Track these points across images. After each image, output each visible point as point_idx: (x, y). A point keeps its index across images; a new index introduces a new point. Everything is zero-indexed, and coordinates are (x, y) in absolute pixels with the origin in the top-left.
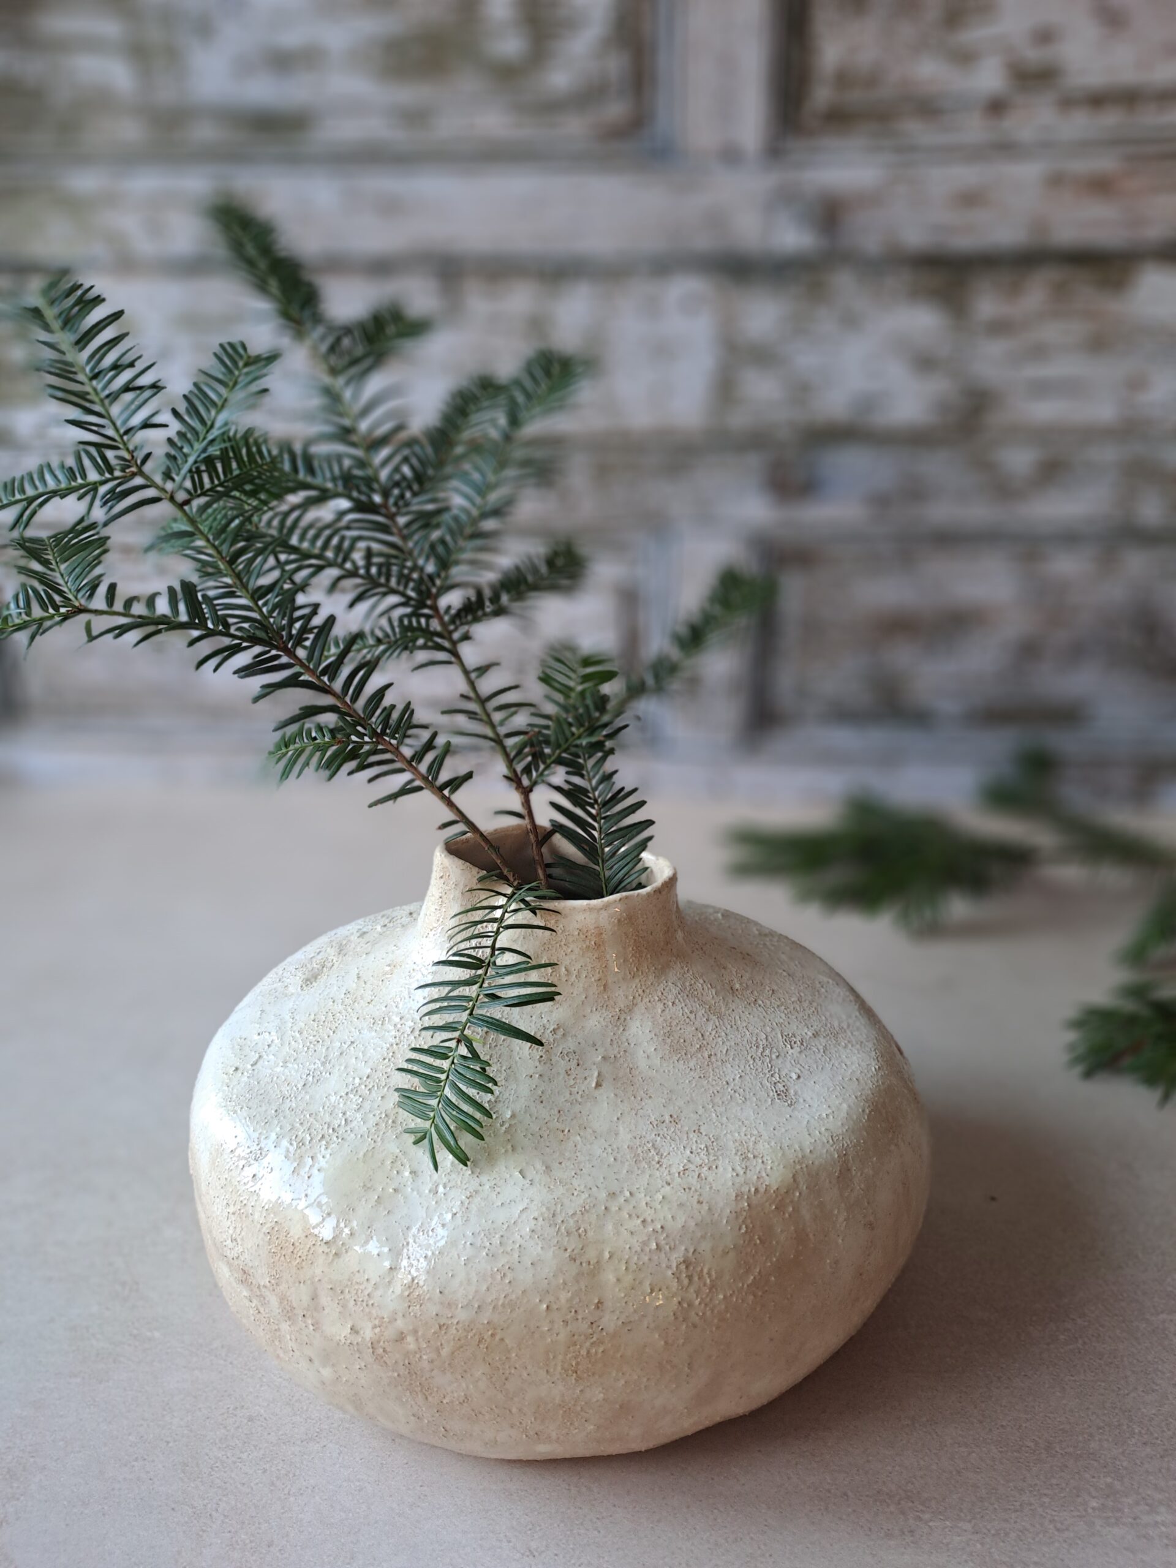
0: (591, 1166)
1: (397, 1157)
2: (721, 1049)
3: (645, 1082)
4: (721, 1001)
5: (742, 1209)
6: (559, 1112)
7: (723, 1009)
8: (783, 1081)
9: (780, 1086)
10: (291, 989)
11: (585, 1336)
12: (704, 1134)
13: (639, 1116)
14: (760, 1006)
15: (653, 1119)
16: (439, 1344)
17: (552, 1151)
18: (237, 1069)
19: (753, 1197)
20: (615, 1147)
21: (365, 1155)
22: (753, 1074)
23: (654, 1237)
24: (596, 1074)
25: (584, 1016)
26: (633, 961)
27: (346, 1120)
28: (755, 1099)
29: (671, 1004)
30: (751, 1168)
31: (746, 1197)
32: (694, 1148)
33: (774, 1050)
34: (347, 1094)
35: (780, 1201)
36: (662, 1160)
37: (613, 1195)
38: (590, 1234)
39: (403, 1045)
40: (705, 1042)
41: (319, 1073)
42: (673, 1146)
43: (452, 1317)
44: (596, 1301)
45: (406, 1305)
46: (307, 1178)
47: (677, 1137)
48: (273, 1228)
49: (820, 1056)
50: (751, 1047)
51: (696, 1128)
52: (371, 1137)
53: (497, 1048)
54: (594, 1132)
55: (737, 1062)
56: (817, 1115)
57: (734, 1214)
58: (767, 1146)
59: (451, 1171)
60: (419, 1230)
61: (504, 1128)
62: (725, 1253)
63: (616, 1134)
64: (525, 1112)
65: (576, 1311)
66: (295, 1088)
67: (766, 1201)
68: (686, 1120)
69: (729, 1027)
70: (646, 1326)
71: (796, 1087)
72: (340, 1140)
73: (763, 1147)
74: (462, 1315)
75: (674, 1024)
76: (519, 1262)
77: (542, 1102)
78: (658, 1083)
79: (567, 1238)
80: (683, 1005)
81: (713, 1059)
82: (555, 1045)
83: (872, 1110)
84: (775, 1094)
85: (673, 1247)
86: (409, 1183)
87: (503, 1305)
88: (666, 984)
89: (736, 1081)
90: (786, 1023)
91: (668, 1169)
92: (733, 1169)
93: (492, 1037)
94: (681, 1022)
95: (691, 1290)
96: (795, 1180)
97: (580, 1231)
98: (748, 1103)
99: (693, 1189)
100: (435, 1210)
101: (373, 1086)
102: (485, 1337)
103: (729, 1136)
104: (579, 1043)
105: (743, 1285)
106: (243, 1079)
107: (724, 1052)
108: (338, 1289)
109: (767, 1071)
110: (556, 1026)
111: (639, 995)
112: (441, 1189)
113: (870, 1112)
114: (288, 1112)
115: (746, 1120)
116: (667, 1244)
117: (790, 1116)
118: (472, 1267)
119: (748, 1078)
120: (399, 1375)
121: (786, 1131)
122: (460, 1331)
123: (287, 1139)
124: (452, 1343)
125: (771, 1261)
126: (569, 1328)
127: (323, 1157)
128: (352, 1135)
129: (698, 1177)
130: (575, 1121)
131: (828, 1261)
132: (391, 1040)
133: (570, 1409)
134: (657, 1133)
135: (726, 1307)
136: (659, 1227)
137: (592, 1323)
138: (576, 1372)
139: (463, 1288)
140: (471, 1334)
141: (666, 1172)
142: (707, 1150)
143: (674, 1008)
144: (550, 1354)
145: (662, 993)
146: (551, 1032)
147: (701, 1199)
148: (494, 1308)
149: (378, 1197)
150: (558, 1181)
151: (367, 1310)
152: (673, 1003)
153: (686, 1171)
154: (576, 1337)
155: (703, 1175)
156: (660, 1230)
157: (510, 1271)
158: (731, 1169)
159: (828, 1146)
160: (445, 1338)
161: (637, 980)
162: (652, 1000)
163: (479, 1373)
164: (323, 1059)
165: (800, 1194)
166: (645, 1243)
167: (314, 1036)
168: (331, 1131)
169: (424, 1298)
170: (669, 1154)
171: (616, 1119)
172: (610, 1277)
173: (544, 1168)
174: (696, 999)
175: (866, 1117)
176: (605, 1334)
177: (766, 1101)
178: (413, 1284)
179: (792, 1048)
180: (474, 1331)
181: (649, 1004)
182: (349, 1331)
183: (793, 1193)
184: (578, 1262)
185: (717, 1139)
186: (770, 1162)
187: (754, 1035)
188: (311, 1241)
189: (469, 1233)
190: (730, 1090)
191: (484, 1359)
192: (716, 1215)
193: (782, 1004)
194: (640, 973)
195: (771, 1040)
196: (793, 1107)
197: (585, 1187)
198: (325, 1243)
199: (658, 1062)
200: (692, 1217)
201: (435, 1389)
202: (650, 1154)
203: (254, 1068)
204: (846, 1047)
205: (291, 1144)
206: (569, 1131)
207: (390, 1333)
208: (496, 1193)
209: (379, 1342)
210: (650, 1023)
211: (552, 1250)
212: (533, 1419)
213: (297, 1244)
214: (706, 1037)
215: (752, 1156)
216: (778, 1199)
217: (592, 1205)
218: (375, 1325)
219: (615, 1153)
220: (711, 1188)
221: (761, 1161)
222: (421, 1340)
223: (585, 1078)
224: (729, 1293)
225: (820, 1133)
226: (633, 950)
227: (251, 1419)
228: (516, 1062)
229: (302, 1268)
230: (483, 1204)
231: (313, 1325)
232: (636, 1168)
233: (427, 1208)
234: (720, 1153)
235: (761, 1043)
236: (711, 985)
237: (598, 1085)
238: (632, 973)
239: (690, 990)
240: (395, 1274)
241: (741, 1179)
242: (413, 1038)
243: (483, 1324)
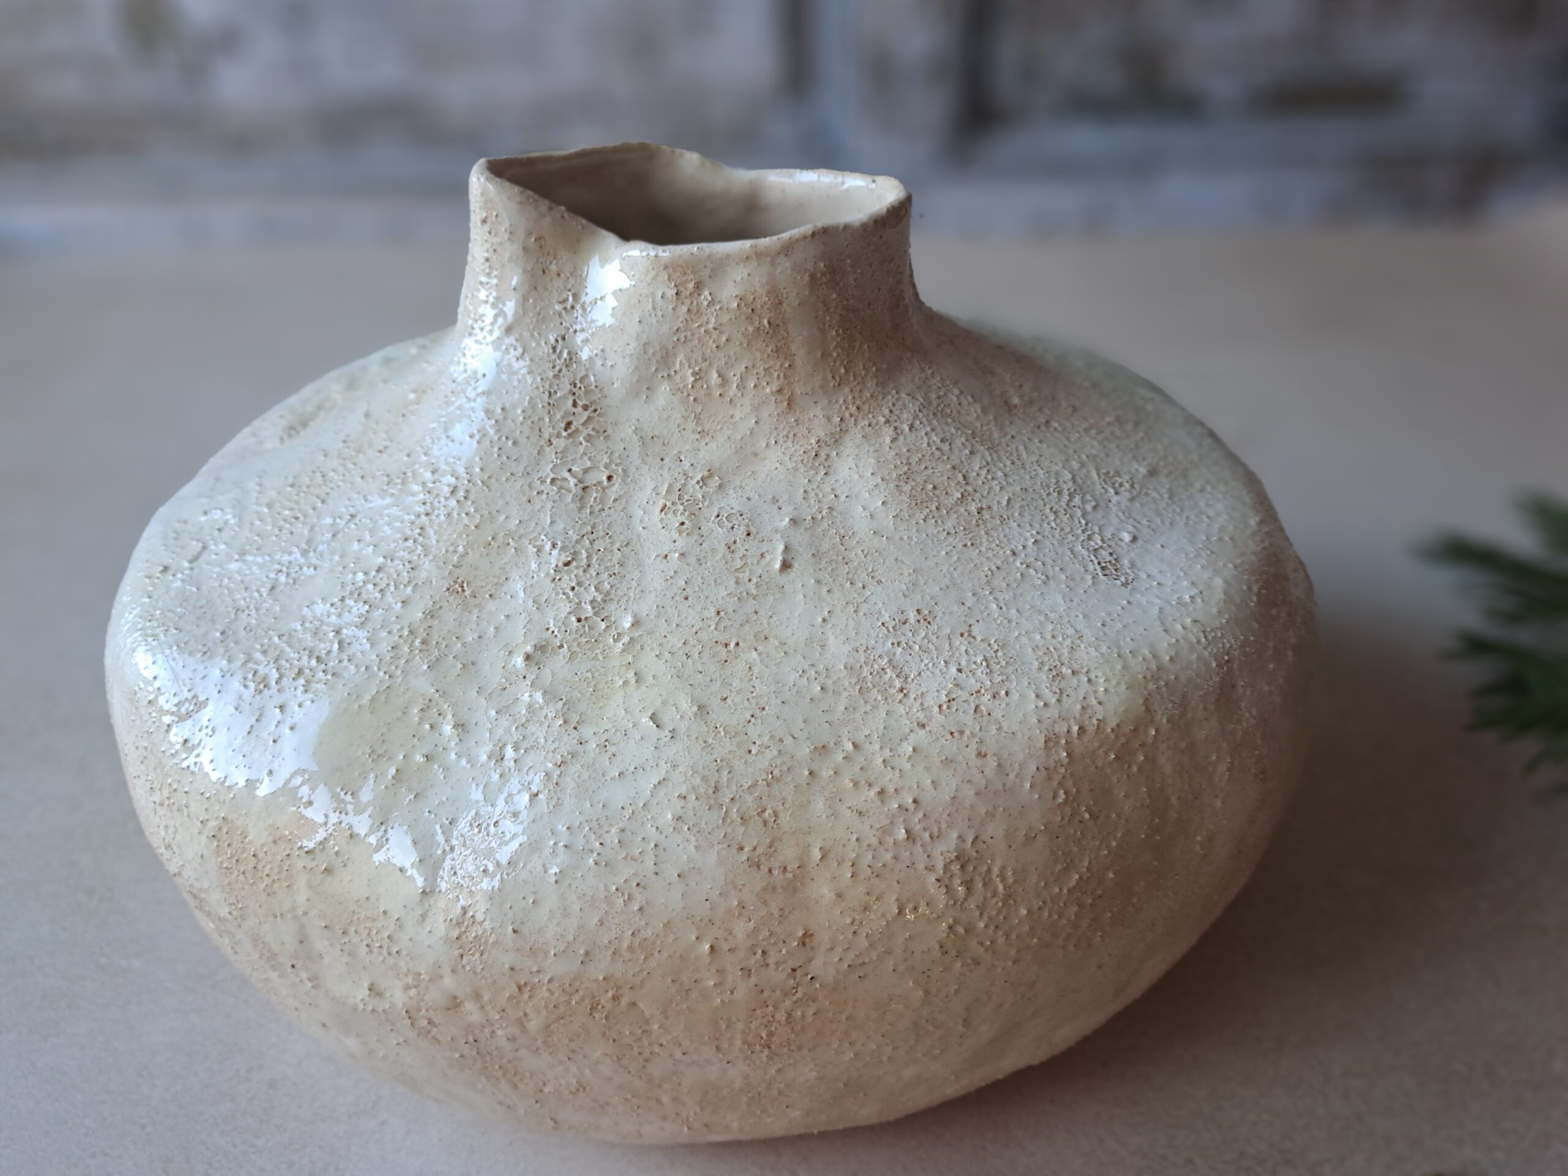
0: (779, 702)
1: (430, 700)
2: (997, 498)
3: (869, 557)
4: (992, 423)
5: (1059, 763)
6: (718, 613)
7: (996, 435)
8: (1110, 546)
9: (1104, 554)
10: (268, 445)
11: (782, 991)
12: (979, 639)
13: (861, 614)
14: (1055, 429)
15: (886, 617)
16: (521, 1014)
17: (708, 678)
18: (166, 569)
19: (1076, 741)
20: (821, 667)
21: (373, 700)
22: (1057, 536)
23: (901, 819)
24: (781, 547)
25: (755, 455)
26: (838, 355)
27: (340, 643)
28: (1063, 577)
29: (907, 429)
30: (1069, 691)
31: (1063, 742)
32: (964, 663)
33: (1088, 497)
34: (343, 600)
35: (1123, 745)
36: (908, 686)
37: (822, 750)
38: (785, 819)
39: (438, 516)
40: (970, 489)
41: (297, 568)
42: (926, 661)
43: (539, 971)
44: (800, 934)
45: (456, 953)
46: (271, 743)
47: (931, 647)
48: (220, 829)
49: (1164, 505)
50: (1049, 494)
51: (964, 628)
52: (384, 669)
53: (604, 514)
54: (784, 644)
55: (1027, 518)
56: (1175, 598)
57: (1044, 772)
58: (1094, 653)
59: (528, 721)
60: (471, 825)
61: (620, 645)
62: (1030, 839)
63: (823, 647)
64: (658, 616)
65: (764, 952)
66: (256, 594)
67: (1100, 747)
68: (947, 618)
69: (1008, 463)
70: (891, 968)
71: (1132, 555)
72: (329, 677)
73: (1087, 656)
74: (556, 968)
75: (914, 459)
76: (657, 874)
77: (686, 598)
78: (892, 558)
79: (743, 829)
80: (928, 429)
81: (986, 515)
82: (706, 503)
83: (1262, 588)
84: (1098, 567)
85: (936, 834)
86: (453, 744)
87: (630, 948)
88: (896, 396)
89: (1029, 550)
90: (1102, 455)
91: (919, 701)
92: (1037, 696)
93: (595, 495)
94: (927, 457)
95: (972, 905)
96: (1148, 710)
97: (766, 814)
98: (1052, 583)
99: (967, 732)
100: (499, 790)
101: (388, 585)
102: (603, 1002)
103: (1024, 640)
104: (749, 499)
105: (1061, 890)
106: (174, 585)
107: (1005, 503)
108: (338, 927)
109: (1080, 531)
110: (706, 473)
111: (851, 416)
112: (509, 752)
113: (1260, 589)
114: (243, 633)
115: (1051, 611)
116: (925, 830)
117: (1129, 602)
118: (570, 885)
119: (1047, 543)
120: (462, 1056)
121: (1124, 626)
122: (556, 995)
123: (239, 676)
124: (544, 1012)
125: (1108, 847)
126: (753, 980)
127: (300, 706)
128: (352, 668)
129: (975, 711)
130: (747, 627)
131: (1199, 839)
132: (417, 508)
133: (759, 1094)
134: (895, 641)
135: (1031, 928)
136: (911, 801)
137: (794, 970)
138: (769, 1047)
139: (555, 922)
140: (576, 998)
141: (916, 706)
142: (988, 666)
143: (913, 435)
144: (721, 1022)
145: (891, 411)
146: (698, 482)
147: (983, 750)
148: (614, 953)
149: (397, 770)
150: (721, 729)
151: (391, 961)
152: (911, 427)
153: (952, 702)
154: (766, 994)
155: (982, 708)
156: (912, 807)
157: (640, 889)
158: (1033, 696)
159: (1200, 648)
160: (531, 1004)
161: (847, 390)
162: (874, 422)
163: (598, 1054)
164: (304, 546)
165: (1157, 731)
166: (885, 831)
167: (291, 509)
168: (314, 662)
169: (486, 943)
170: (920, 674)
171: (820, 620)
172: (822, 891)
173: (695, 709)
174: (950, 420)
175: (1255, 599)
176: (818, 986)
177: (1082, 579)
178: (464, 919)
179: (1117, 493)
180: (581, 993)
181: (868, 429)
182: (367, 992)
183: (1146, 731)
184: (764, 869)
185: (1004, 646)
186: (1102, 680)
187: (1053, 474)
188: (283, 849)
189: (561, 828)
190: (1018, 564)
191: (604, 1034)
192: (1012, 776)
193: (1091, 427)
194: (852, 378)
195: (1080, 482)
196: (1130, 587)
197: (772, 737)
198: (307, 852)
199: (889, 522)
200: (969, 781)
201: (528, 1075)
202: (886, 677)
203: (194, 565)
204: (1202, 490)
205: (246, 686)
206: (737, 644)
207: (434, 996)
208: (609, 754)
209: (419, 1010)
210: (873, 461)
211: (716, 848)
212: (698, 1110)
213: (261, 855)
214: (971, 480)
215: (1070, 671)
216: (1119, 743)
217: (785, 768)
218: (407, 984)
219: (821, 679)
220: (999, 729)
221: (1086, 679)
222: (488, 1008)
223: (762, 555)
224: (1037, 903)
225: (1184, 628)
226: (838, 335)
227: (272, 1085)
228: (639, 536)
229: (274, 893)
230: (585, 775)
231: (309, 980)
232: (862, 701)
233: (485, 786)
234: (1010, 669)
235: (1065, 486)
236: (972, 397)
237: (786, 566)
238: (838, 378)
239: (938, 405)
240: (432, 902)
241: (1053, 712)
242: (455, 503)
243: (596, 980)
